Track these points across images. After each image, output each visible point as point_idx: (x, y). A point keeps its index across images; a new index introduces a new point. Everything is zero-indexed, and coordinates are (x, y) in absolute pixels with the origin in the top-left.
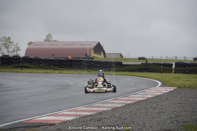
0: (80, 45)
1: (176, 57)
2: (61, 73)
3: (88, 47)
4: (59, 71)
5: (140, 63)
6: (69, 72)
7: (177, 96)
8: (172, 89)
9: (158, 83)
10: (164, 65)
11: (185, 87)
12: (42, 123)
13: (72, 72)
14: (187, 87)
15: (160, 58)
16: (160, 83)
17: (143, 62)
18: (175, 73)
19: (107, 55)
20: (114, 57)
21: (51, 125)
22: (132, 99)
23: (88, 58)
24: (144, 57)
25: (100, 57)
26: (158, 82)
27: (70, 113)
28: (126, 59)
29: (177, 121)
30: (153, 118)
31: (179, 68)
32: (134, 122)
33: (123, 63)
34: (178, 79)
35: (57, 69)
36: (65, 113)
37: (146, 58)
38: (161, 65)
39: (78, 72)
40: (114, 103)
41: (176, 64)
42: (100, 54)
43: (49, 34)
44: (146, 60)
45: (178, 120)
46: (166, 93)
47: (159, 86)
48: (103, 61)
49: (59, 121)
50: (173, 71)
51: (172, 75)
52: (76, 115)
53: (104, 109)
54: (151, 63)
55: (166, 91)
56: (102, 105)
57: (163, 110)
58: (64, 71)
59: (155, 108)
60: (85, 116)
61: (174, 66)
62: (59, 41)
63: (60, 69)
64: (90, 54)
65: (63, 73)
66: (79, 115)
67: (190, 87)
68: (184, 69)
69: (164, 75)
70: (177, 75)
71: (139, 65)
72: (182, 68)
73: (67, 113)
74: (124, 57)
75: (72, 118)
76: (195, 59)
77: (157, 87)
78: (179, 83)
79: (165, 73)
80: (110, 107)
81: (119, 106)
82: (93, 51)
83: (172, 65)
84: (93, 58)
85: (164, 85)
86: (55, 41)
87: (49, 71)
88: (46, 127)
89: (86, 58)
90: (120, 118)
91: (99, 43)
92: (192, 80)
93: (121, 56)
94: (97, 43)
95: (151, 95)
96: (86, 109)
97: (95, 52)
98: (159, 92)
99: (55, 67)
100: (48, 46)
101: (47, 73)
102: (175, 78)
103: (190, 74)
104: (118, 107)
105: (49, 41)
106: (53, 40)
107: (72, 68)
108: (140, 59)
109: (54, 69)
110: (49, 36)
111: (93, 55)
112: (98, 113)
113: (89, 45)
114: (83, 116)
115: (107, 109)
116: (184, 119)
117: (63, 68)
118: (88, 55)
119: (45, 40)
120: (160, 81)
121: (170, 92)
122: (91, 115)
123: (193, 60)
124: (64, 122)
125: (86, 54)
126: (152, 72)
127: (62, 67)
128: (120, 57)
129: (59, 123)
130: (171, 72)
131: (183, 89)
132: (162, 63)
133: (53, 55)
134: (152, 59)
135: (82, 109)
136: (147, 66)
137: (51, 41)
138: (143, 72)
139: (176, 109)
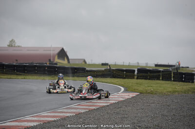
0: (44, 50)
1: (138, 63)
2: (24, 78)
3: (52, 53)
4: (23, 77)
5: (103, 69)
6: (33, 77)
7: (140, 102)
8: (134, 94)
9: (121, 89)
10: (126, 71)
11: (147, 93)
13: (36, 77)
14: (149, 93)
16: (123, 89)
17: (106, 68)
18: (137, 78)
19: (70, 61)
20: (77, 63)
22: (95, 104)
23: (52, 64)
24: (107, 63)
25: (63, 63)
26: (121, 87)
27: (34, 119)
28: (89, 64)
29: (139, 127)
31: (141, 74)
34: (140, 84)
35: (20, 75)
36: (28, 119)
37: (109, 64)
38: (123, 71)
39: (42, 77)
40: (78, 108)
41: (139, 70)
42: (64, 60)
43: (12, 40)
44: (110, 66)
45: (140, 125)
46: (128, 99)
47: (121, 91)
48: (67, 67)
49: (22, 126)
50: (136, 77)
51: (134, 81)
52: (40, 121)
53: (68, 115)
54: (114, 69)
55: (128, 97)
56: (66, 111)
57: (126, 116)
58: (28, 77)
59: (117, 113)
60: (49, 122)
61: (136, 72)
63: (24, 75)
64: (54, 59)
65: (27, 79)
66: (43, 121)
67: (151, 93)
68: (146, 75)
69: (126, 80)
70: (139, 81)
71: (103, 71)
72: (144, 74)
73: (31, 119)
74: (88, 63)
75: (35, 124)
76: (156, 65)
77: (120, 93)
78: (141, 88)
79: (127, 78)
80: (74, 112)
82: (56, 57)
83: (135, 70)
84: (56, 64)
85: (126, 90)
86: (19, 46)
87: (12, 76)
89: (50, 64)
90: (84, 123)
91: (63, 49)
92: (154, 85)
93: (85, 61)
94: (61, 48)
95: (114, 100)
96: (49, 114)
97: (59, 58)
98: (122, 98)
99: (18, 73)
100: (11, 51)
101: (10, 78)
102: (137, 84)
103: (152, 80)
104: (82, 113)
105: (12, 46)
106: (16, 45)
107: (36, 73)
108: (103, 64)
109: (17, 75)
110: (12, 41)
111: (57, 60)
112: (62, 119)
113: (53, 50)
114: (46, 122)
115: (71, 115)
116: (146, 124)
117: (27, 73)
118: (52, 60)
119: (9, 46)
120: (123, 87)
121: (133, 97)
122: (55, 121)
123: (154, 66)
125: (50, 60)
126: (115, 77)
127: (25, 73)
128: (83, 63)
130: (134, 78)
131: (145, 94)
132: (125, 69)
133: (17, 60)
134: (115, 65)
135: (46, 114)
136: (110, 72)
137: (14, 47)
138: (107, 77)
139: (139, 114)
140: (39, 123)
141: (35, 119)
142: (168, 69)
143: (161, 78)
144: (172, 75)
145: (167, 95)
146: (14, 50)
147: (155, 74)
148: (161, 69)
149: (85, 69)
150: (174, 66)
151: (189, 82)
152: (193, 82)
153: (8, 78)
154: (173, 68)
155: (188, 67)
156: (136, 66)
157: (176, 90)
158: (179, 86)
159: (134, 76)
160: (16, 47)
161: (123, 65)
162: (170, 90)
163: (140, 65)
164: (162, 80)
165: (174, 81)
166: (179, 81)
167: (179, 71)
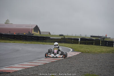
0: (26, 26)
1: (81, 35)
2: (14, 43)
3: (30, 28)
4: (13, 42)
5: (60, 38)
6: (19, 42)
7: (81, 58)
8: (78, 53)
10: (74, 39)
11: (86, 52)
12: (2, 72)
13: (21, 42)
14: (87, 52)
15: (72, 35)
16: (71, 50)
17: (62, 38)
18: (80, 44)
19: (41, 33)
20: (45, 34)
21: (8, 73)
23: (30, 34)
24: (62, 34)
25: (37, 34)
26: (71, 49)
29: (81, 72)
30: (68, 70)
31: (82, 41)
32: (56, 72)
33: (51, 38)
34: (82, 47)
36: (16, 66)
37: (64, 35)
38: (72, 39)
39: (25, 42)
40: (45, 61)
41: (81, 39)
42: (37, 32)
43: (8, 20)
44: (64, 36)
45: (81, 71)
46: (75, 55)
48: (39, 36)
49: (12, 70)
50: (79, 43)
53: (39, 64)
54: (67, 38)
56: (38, 62)
57: (73, 65)
58: (16, 42)
59: (68, 64)
60: (28, 68)
61: (80, 40)
62: (13, 24)
63: (14, 40)
65: (16, 43)
66: (24, 67)
67: (88, 52)
69: (74, 45)
70: (81, 45)
72: (84, 41)
73: (18, 66)
74: (51, 34)
75: (20, 69)
76: (91, 36)
77: (70, 52)
78: (82, 50)
80: (43, 63)
81: (48, 63)
83: (79, 39)
84: (33, 34)
85: (74, 51)
86: (11, 24)
87: (7, 41)
88: (5, 74)
89: (29, 34)
90: (48, 69)
92: (90, 48)
93: (49, 33)
94: (36, 25)
96: (29, 64)
97: (34, 31)
98: (71, 55)
99: (11, 39)
100: (7, 26)
101: (6, 42)
102: (80, 47)
103: (88, 45)
105: (7, 23)
106: (10, 23)
107: (21, 40)
108: (60, 35)
110: (7, 21)
111: (33, 32)
112: (36, 67)
113: (31, 26)
114: (26, 68)
115: (41, 64)
116: (85, 70)
117: (16, 39)
118: (30, 32)
119: (5, 23)
121: (77, 55)
122: (31, 68)
124: (16, 72)
125: (29, 32)
126: (67, 43)
128: (49, 34)
129: (13, 72)
130: (78, 44)
131: (84, 53)
132: (73, 38)
133: (10, 32)
134: (67, 36)
135: (27, 64)
136: (64, 39)
137: (9, 24)
138: (62, 43)
139: (81, 65)
140: (23, 69)
141: (20, 66)
142: (98, 38)
143: (94, 44)
144: (101, 42)
145: (97, 54)
146: (8, 26)
147: (90, 42)
148: (94, 38)
149: (50, 37)
150: (102, 37)
151: (110, 46)
152: (113, 47)
153: (4, 42)
154: (101, 38)
155: (110, 38)
156: (79, 37)
157: (102, 51)
158: (105, 49)
159: (78, 42)
160: (10, 24)
161: (72, 36)
162: (99, 51)
163: (82, 36)
164: (95, 45)
165: (101, 45)
166: (105, 46)
167: (105, 40)
